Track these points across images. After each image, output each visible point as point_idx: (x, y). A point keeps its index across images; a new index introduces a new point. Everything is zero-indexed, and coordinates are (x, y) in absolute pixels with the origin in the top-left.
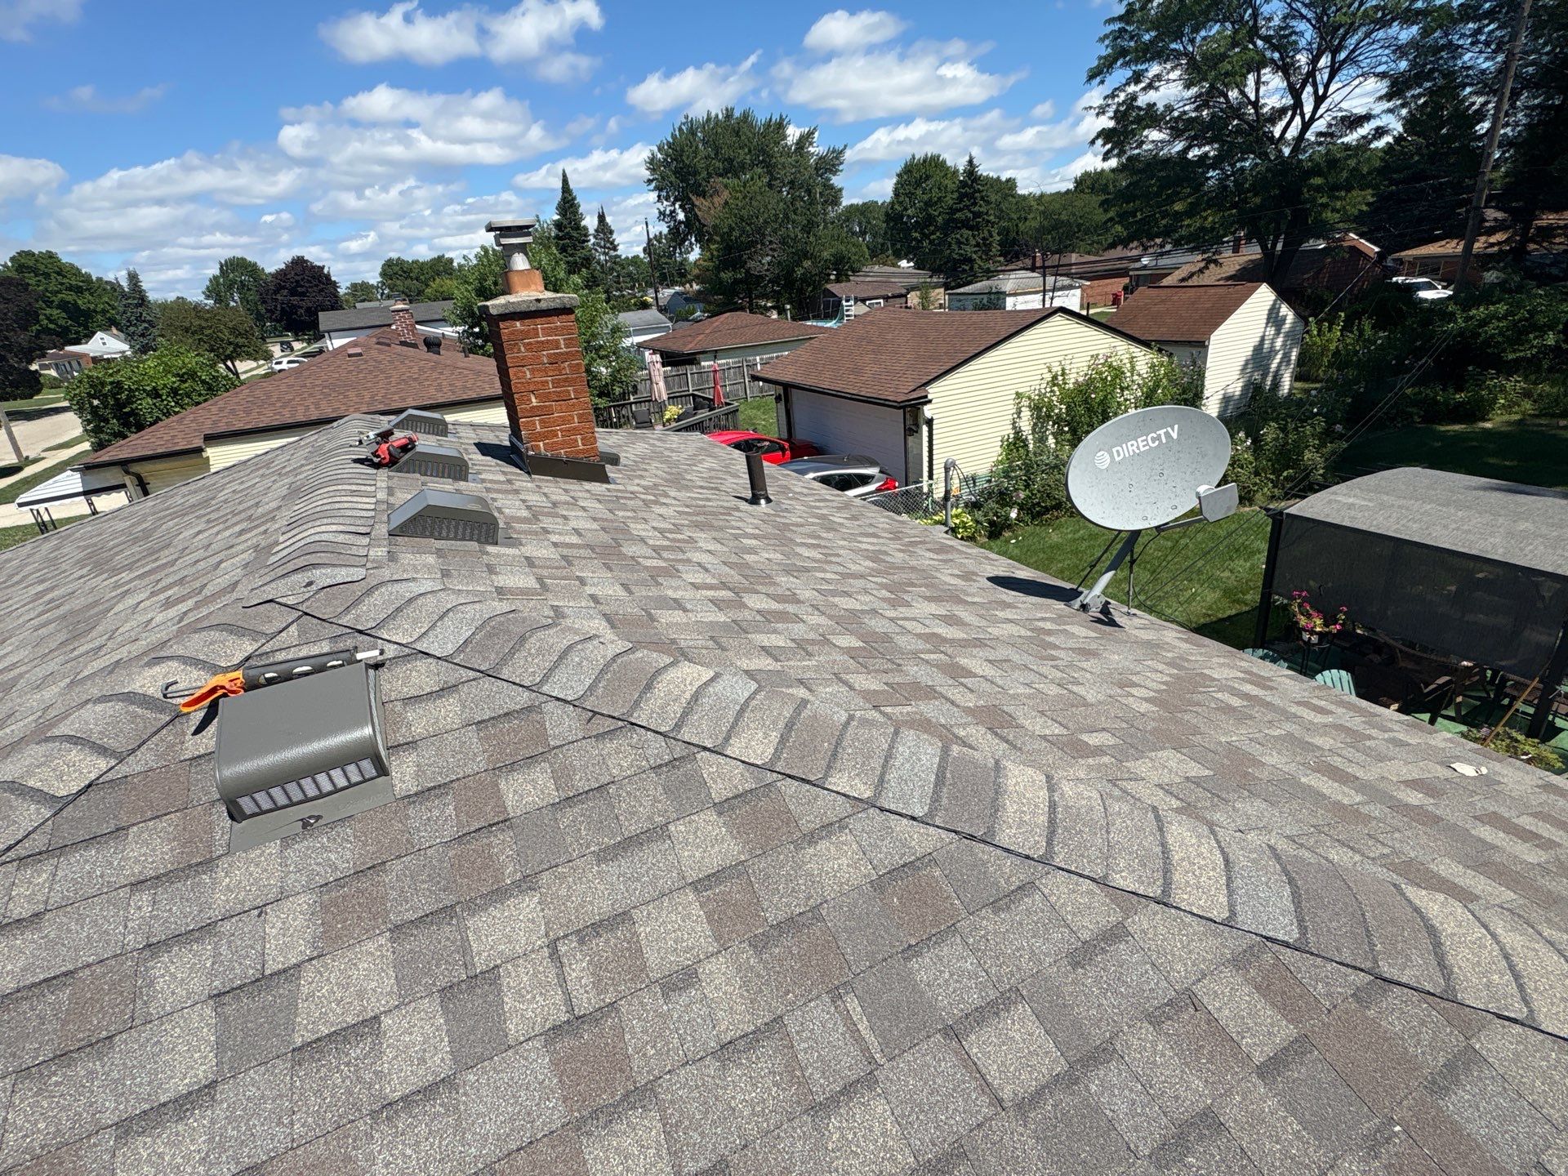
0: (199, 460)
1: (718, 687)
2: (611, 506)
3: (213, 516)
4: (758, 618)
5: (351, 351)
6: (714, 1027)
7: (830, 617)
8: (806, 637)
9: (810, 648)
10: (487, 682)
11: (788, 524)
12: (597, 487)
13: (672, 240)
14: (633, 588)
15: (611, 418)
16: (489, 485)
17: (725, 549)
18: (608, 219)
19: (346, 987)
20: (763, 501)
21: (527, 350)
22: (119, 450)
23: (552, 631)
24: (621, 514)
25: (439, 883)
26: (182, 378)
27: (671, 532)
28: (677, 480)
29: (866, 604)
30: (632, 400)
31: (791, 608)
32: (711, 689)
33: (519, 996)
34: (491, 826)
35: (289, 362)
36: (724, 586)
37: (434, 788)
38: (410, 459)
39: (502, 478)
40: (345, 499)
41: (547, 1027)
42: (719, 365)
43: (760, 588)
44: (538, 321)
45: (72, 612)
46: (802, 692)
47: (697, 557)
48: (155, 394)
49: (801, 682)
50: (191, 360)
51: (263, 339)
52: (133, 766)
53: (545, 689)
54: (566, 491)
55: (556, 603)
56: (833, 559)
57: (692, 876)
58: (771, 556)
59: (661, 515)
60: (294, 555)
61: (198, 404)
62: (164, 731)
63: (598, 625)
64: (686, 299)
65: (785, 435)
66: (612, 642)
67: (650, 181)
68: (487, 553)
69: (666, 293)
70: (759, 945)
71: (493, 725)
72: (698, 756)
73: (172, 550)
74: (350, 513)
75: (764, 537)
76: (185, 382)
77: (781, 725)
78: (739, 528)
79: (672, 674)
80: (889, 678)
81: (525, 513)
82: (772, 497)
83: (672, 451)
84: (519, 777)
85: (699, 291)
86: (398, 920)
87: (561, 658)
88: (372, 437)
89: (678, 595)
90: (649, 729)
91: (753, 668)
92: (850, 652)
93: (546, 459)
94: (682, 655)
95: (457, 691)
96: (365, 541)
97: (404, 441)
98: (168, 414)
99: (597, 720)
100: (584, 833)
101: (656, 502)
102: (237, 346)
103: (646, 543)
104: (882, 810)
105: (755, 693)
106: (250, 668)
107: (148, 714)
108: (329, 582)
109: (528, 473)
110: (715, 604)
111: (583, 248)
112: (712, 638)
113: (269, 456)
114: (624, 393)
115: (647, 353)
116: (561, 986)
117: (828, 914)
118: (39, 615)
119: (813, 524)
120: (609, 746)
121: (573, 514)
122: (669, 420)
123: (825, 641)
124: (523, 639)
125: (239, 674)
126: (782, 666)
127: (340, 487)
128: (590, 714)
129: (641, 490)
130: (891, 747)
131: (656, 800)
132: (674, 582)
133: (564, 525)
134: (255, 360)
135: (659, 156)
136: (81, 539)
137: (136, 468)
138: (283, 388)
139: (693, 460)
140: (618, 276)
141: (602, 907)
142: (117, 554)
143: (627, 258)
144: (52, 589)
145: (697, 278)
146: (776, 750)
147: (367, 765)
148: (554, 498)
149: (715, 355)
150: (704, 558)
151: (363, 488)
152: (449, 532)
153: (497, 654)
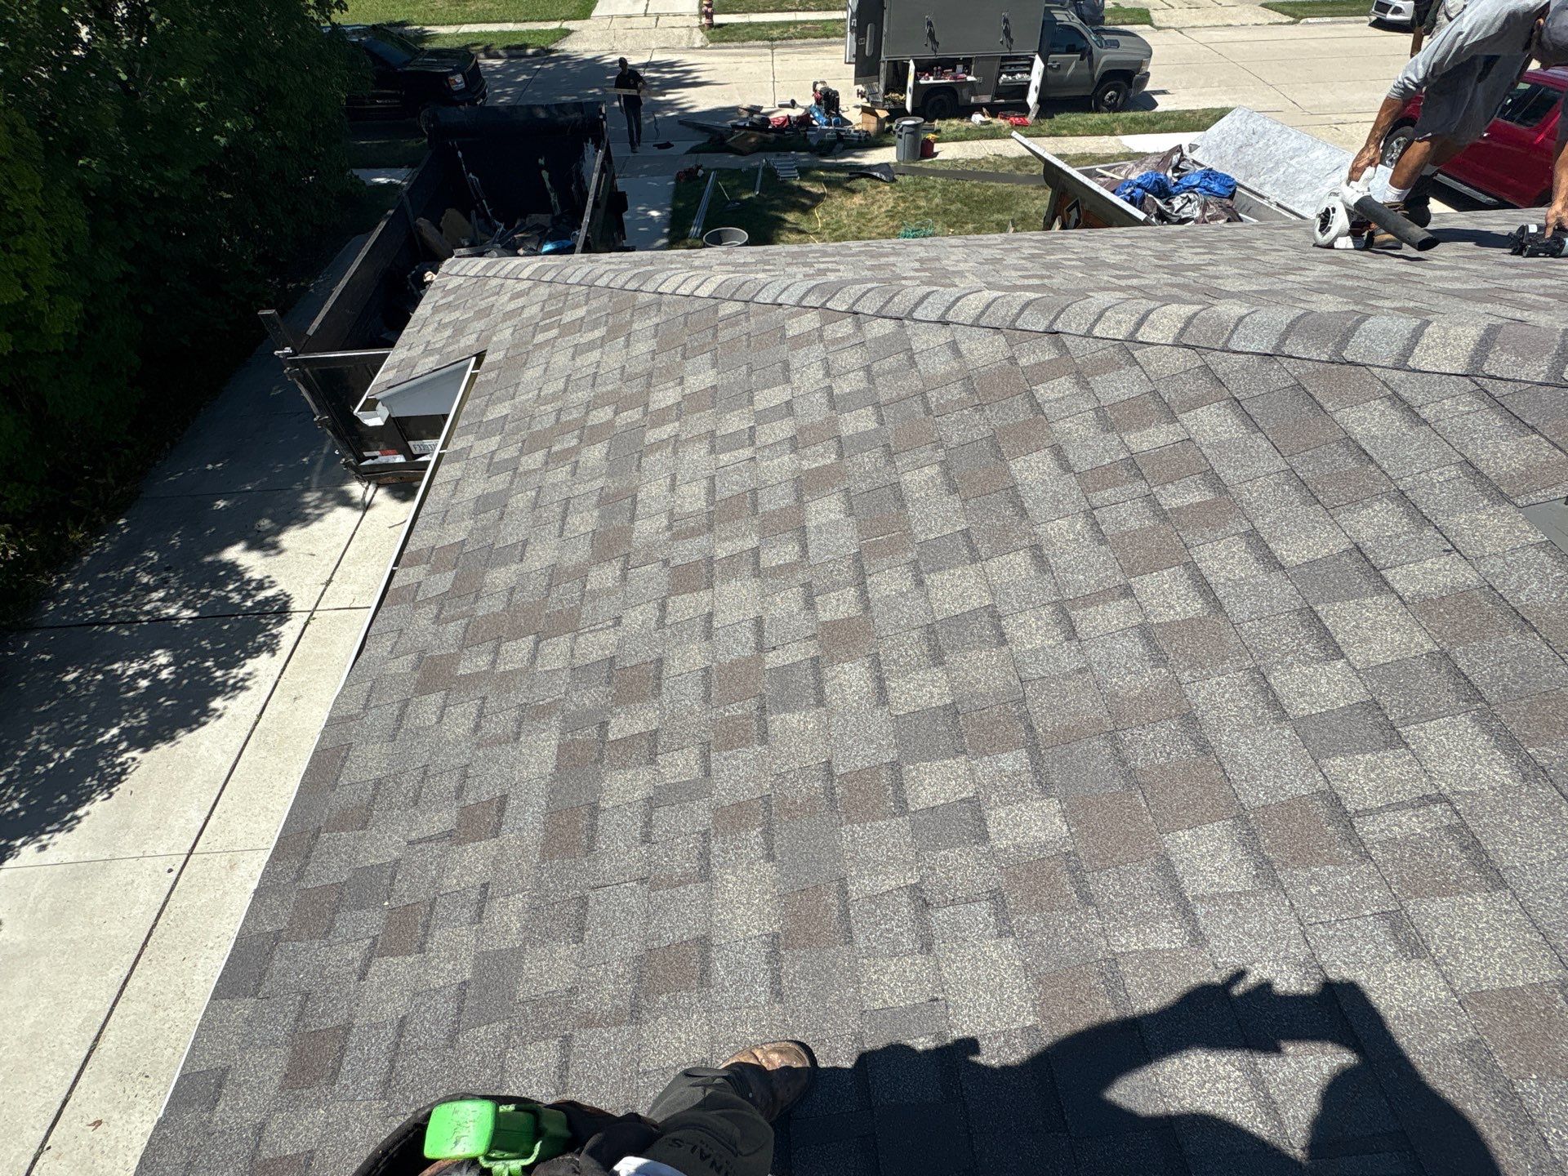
19: (1373, 629)
25: (1516, 683)
33: (1373, 767)
41: (1339, 792)
86: (1456, 654)
116: (1388, 806)
141: (1507, 854)
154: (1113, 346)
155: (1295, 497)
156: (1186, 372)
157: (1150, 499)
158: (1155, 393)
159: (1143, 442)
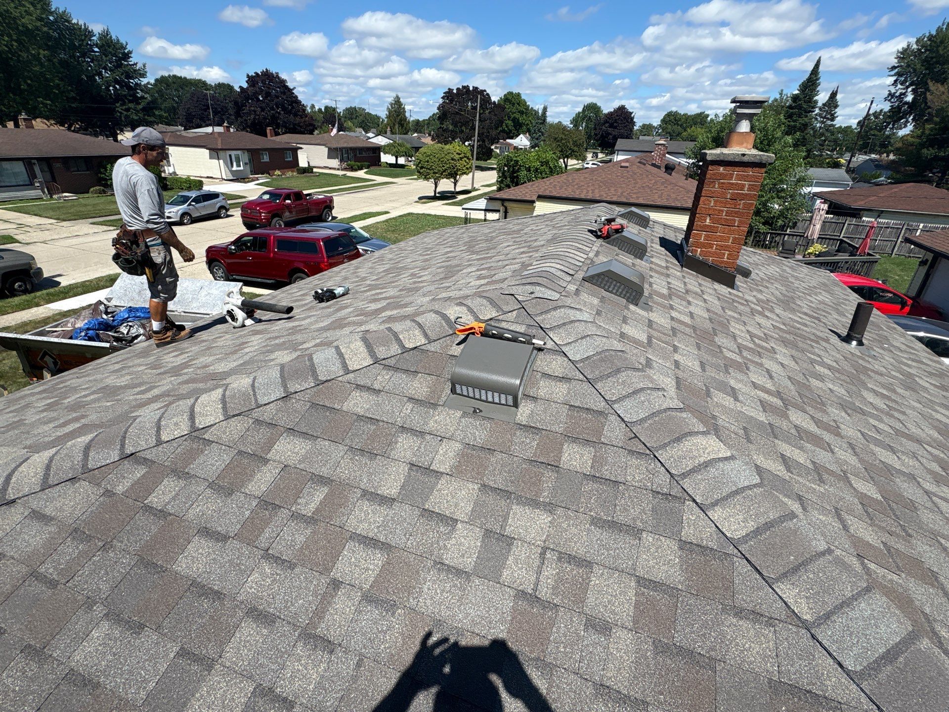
0: (531, 207)
1: (727, 466)
2: (725, 305)
3: (518, 240)
4: (793, 431)
5: (623, 164)
6: (604, 669)
7: (861, 461)
8: (827, 465)
9: (825, 476)
10: (586, 385)
11: (867, 369)
12: (723, 289)
13: (889, 117)
14: (707, 367)
15: (765, 240)
16: (653, 266)
17: (797, 367)
18: (839, 97)
19: (453, 497)
20: (854, 343)
21: (719, 187)
22: (505, 194)
23: (637, 374)
24: (730, 313)
25: (511, 477)
26: (542, 164)
27: (760, 338)
28: (787, 303)
29: (907, 468)
30: (788, 232)
31: (827, 437)
32: (721, 465)
33: (516, 561)
34: (549, 465)
35: (593, 164)
36: (778, 394)
37: (533, 427)
38: (617, 238)
39: (664, 264)
40: (572, 251)
41: (520, 588)
42: (878, 223)
43: (808, 409)
44: (737, 169)
45: (450, 266)
46: (796, 507)
47: (768, 364)
48: (529, 170)
49: (800, 498)
50: (549, 155)
51: (586, 149)
52: (432, 347)
53: (616, 406)
54: (700, 285)
55: (650, 357)
56: (896, 414)
57: (641, 573)
58: (835, 388)
59: (759, 324)
60: (534, 275)
61: (543, 178)
62: (448, 338)
63: (668, 383)
64: (876, 166)
65: (913, 293)
66: (671, 399)
67: (894, 68)
68: (628, 309)
69: (860, 158)
70: (661, 649)
71: (578, 412)
72: (687, 503)
73: (495, 251)
74: (570, 260)
75: (838, 371)
76: (542, 166)
77: (762, 520)
78: (819, 356)
79: (700, 440)
80: (892, 542)
81: (665, 291)
82: (864, 341)
83: (797, 278)
84: (576, 448)
85: (893, 161)
86: (487, 482)
87: (634, 393)
88: (603, 220)
89: (737, 386)
90: (664, 466)
91: (764, 466)
92: (864, 500)
93: (698, 261)
94: (714, 429)
95: (570, 383)
96: (569, 278)
97: (619, 227)
98: (529, 181)
99: (635, 441)
100: (592, 501)
101: (761, 314)
102: (573, 151)
103: (735, 340)
104: (813, 636)
105: (755, 486)
106: (488, 324)
107: (446, 327)
108: (540, 295)
109: (682, 266)
110: (763, 406)
111: (806, 116)
112: (745, 429)
113: (555, 215)
114: (784, 226)
115: (818, 201)
116: (537, 573)
117: (721, 671)
118: (443, 262)
119: (894, 377)
120: (635, 461)
121: (696, 302)
122: (810, 254)
123: (844, 478)
124: (618, 371)
125: (483, 325)
126: (792, 478)
127: (574, 244)
128: (633, 436)
129: (755, 300)
130: (854, 598)
131: (644, 510)
132: (740, 376)
133: (685, 308)
134: (578, 160)
135: (915, 46)
136: (472, 232)
137: (507, 204)
138: (582, 178)
139: (811, 291)
140: (825, 141)
141: (579, 549)
142: (478, 244)
143: (840, 127)
144: (451, 252)
145: (897, 151)
146: (747, 535)
147: (510, 398)
148: (689, 287)
149: (880, 214)
150: (774, 368)
151: (585, 248)
152: (613, 289)
153: (600, 372)
154: (185, 440)
155: (364, 460)
156: (248, 430)
157: (296, 517)
158: (240, 453)
159: (259, 487)
